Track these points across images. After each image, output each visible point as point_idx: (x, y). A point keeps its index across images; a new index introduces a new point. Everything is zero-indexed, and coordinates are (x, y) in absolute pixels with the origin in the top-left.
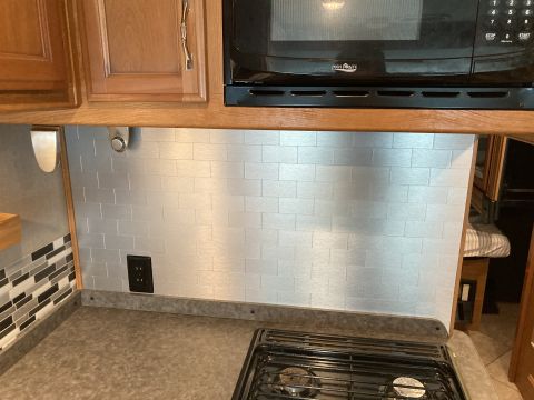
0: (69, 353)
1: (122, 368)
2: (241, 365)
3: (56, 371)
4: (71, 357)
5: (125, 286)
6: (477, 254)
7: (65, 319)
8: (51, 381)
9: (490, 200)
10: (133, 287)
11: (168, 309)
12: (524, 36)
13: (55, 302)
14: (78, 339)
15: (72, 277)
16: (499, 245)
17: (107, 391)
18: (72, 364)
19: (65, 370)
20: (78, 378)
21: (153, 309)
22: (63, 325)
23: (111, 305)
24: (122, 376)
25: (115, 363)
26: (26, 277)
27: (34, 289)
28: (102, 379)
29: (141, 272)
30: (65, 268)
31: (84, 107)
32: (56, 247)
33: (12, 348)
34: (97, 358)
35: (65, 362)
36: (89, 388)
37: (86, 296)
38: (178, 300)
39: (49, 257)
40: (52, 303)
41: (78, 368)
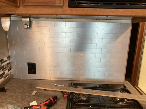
0: (10, 93)
1: (29, 96)
3: (7, 99)
4: (11, 94)
5: (27, 73)
7: (7, 84)
8: (6, 102)
14: (13, 89)
15: (9, 70)
17: (26, 103)
18: (12, 96)
19: (10, 98)
20: (15, 100)
22: (7, 85)
24: (30, 99)
25: (27, 95)
28: (23, 100)
29: (32, 68)
30: (7, 67)
31: (21, 7)
32: (4, 60)
34: (20, 94)
35: (10, 96)
36: (20, 103)
39: (2, 63)
40: (3, 78)
41: (14, 97)
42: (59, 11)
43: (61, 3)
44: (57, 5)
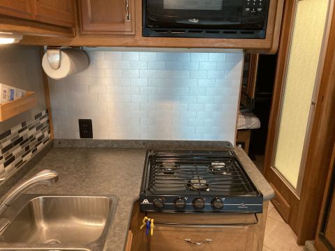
2: (144, 163)
5: (78, 136)
6: (244, 128)
9: (250, 99)
10: (82, 135)
11: (101, 146)
12: (260, 10)
13: (44, 143)
15: (49, 132)
16: (255, 123)
18: (61, 167)
21: (93, 147)
22: (48, 154)
23: (70, 146)
26: (33, 127)
27: (37, 134)
28: (79, 171)
29: (86, 127)
30: (46, 126)
31: (77, 37)
32: (43, 115)
33: (30, 161)
34: (73, 164)
37: (56, 143)
38: (106, 141)
39: (40, 119)
40: (42, 144)
41: (65, 168)
42: (129, 41)
43: (132, 31)
44: (126, 33)
